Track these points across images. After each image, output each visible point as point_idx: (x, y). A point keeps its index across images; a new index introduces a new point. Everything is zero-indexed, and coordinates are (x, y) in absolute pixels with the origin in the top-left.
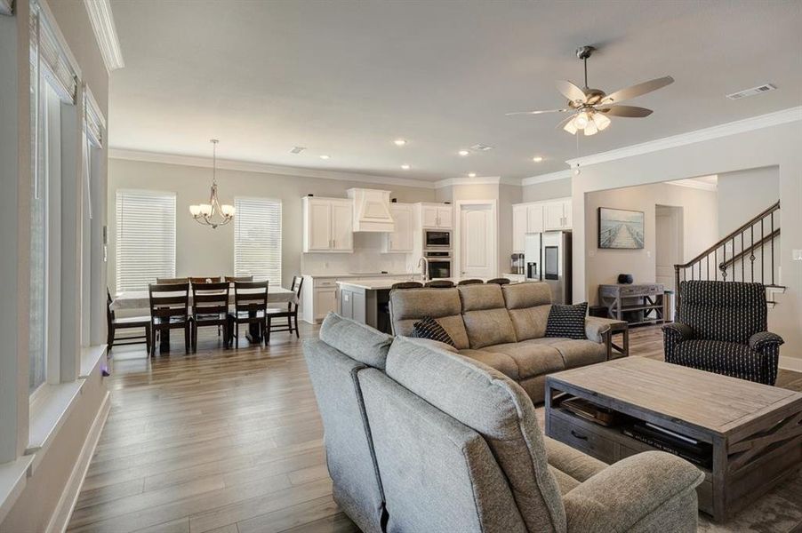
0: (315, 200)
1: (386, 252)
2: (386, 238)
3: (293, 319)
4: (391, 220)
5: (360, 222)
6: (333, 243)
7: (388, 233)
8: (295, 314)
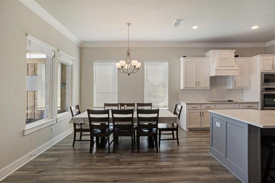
0: (187, 59)
1: (231, 88)
2: (231, 79)
3: (175, 132)
4: (237, 68)
5: (216, 70)
6: (198, 83)
7: (233, 76)
8: (176, 129)
